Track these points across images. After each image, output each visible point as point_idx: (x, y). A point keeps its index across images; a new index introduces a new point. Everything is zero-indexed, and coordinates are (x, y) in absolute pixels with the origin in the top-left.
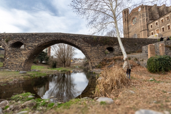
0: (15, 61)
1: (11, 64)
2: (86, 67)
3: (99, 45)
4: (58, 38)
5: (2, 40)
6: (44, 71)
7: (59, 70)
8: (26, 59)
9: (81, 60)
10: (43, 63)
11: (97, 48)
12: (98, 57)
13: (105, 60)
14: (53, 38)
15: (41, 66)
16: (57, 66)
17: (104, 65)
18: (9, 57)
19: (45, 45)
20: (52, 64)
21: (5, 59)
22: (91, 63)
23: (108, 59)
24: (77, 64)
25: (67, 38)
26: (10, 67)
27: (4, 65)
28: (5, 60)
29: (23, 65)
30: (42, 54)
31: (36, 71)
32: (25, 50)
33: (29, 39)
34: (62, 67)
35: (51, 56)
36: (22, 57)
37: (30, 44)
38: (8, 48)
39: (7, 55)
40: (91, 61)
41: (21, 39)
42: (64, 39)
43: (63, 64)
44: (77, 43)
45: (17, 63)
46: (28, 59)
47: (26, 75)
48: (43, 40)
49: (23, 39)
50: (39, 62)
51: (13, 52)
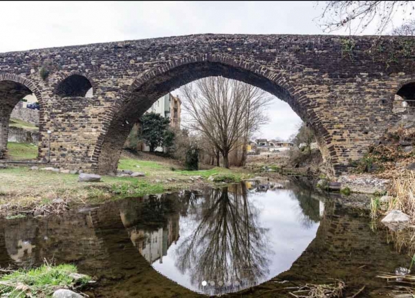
0: (69, 139)
1: (59, 150)
2: (303, 170)
3: (365, 75)
4: (201, 54)
5: (33, 71)
6: (158, 178)
7: (208, 176)
8: (99, 133)
9: (280, 145)
10: (157, 152)
11: (357, 86)
12: (363, 126)
13: (395, 138)
14: (183, 56)
15: (150, 162)
16: (200, 164)
17: (392, 160)
18: (51, 126)
19: (157, 82)
20: (184, 157)
21: (43, 133)
22: (331, 149)
23: (407, 133)
24: (268, 160)
25: (232, 53)
26: (58, 159)
27: (41, 151)
28: (43, 138)
29: (91, 154)
30: (153, 123)
31: (133, 175)
32: (95, 102)
33: (107, 64)
34: (216, 168)
35: (182, 128)
36: (89, 128)
37: (109, 82)
38: (47, 97)
39: (48, 121)
40: (333, 143)
41: (83, 64)
42: (223, 57)
43: (222, 158)
44: (271, 69)
45: (74, 148)
46: (107, 134)
47: (99, 187)
48: (151, 66)
49: (88, 65)
50: (147, 148)
51: (63, 111)
